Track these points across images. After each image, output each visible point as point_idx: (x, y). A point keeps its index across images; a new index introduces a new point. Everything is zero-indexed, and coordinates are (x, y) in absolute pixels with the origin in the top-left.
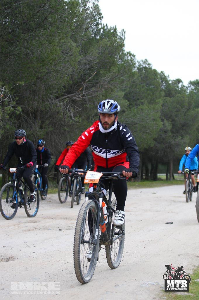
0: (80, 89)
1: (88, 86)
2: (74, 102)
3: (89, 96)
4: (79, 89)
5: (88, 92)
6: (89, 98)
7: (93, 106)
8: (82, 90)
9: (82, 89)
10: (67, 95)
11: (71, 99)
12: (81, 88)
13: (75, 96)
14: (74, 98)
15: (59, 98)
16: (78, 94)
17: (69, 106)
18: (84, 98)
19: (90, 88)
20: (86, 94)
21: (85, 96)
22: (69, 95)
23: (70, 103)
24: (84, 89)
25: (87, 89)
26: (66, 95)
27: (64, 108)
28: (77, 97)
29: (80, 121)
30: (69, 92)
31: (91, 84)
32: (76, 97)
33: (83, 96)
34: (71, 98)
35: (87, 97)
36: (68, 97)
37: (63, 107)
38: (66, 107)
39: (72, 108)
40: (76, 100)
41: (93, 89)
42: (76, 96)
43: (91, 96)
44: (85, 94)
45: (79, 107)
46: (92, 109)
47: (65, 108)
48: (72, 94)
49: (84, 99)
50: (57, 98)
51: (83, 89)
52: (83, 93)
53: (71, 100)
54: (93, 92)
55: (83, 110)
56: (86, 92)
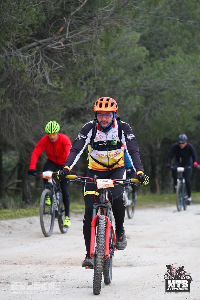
0: (61, 30)
1: (75, 23)
2: (49, 52)
3: (77, 41)
4: (60, 28)
5: (75, 34)
6: (77, 45)
7: (84, 59)
8: (64, 32)
9: (63, 30)
10: (36, 40)
11: (45, 48)
12: (62, 28)
13: (51, 42)
14: (49, 46)
15: (22, 46)
16: (56, 38)
17: (42, 61)
18: (67, 45)
19: (78, 26)
20: (72, 39)
21: (70, 43)
22: (41, 41)
23: (42, 56)
24: (68, 28)
25: (74, 30)
26: (34, 41)
27: (32, 65)
28: (56, 44)
29: (62, 88)
30: (40, 36)
31: (80, 19)
32: (52, 45)
33: (65, 42)
34: (45, 46)
35: (73, 44)
36: (39, 45)
37: (30, 63)
38: (35, 63)
39: (47, 65)
40: (53, 49)
41: (84, 29)
42: (54, 43)
43: (81, 42)
44: (69, 39)
45: (59, 63)
46: (82, 66)
47: (34, 65)
48: (45, 38)
49: (67, 48)
50: (19, 46)
51: (65, 29)
52: (67, 37)
53: (45, 50)
54: (83, 34)
55: (67, 66)
56: (71, 35)
